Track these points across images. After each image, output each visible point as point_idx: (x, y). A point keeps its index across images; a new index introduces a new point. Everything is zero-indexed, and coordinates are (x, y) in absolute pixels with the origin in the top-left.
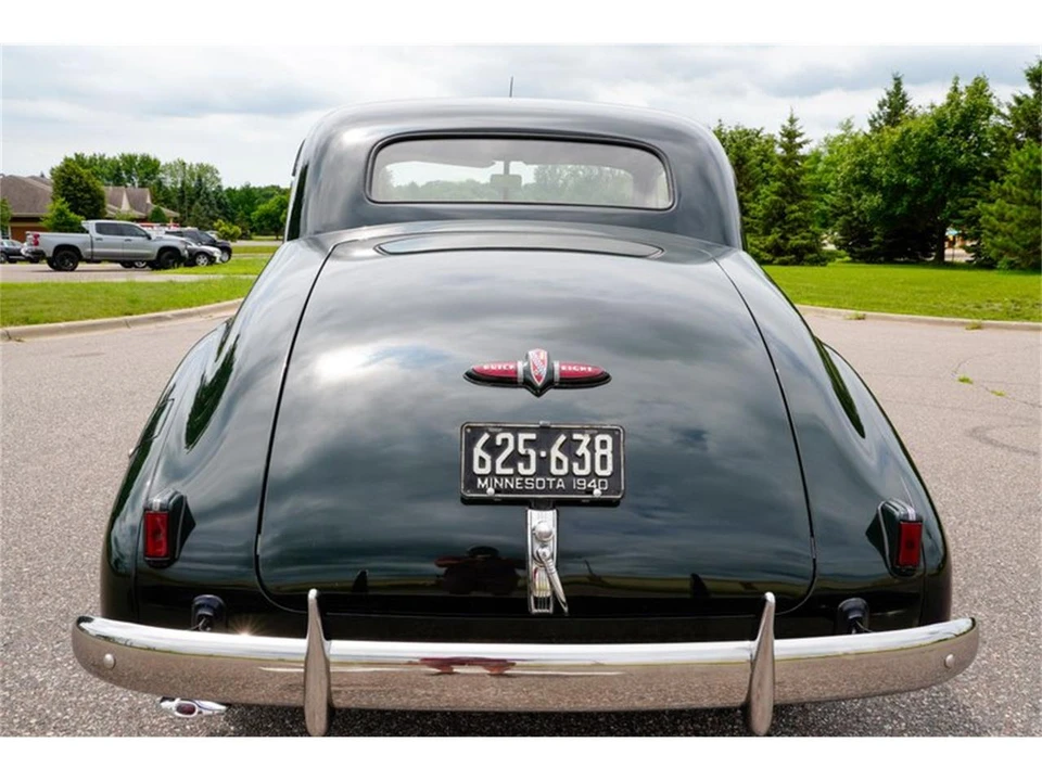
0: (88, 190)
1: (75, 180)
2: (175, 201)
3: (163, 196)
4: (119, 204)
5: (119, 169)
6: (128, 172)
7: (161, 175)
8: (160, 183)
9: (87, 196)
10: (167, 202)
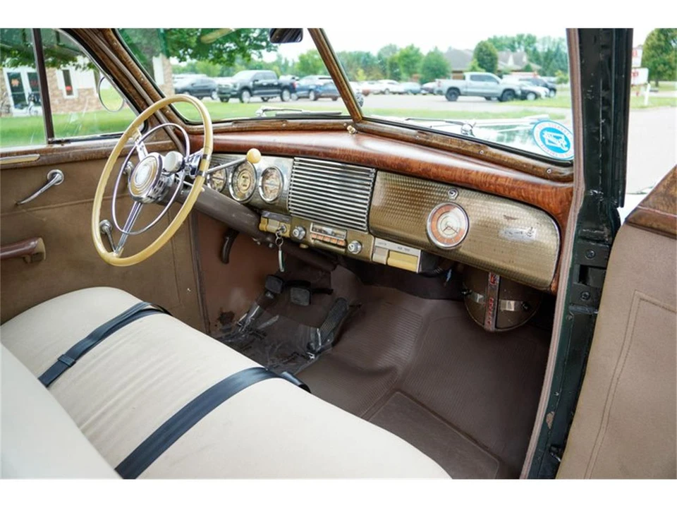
0: (490, 55)
1: (484, 49)
2: (542, 59)
3: (535, 57)
4: (506, 61)
5: (514, 42)
6: (519, 43)
7: (536, 45)
8: (535, 50)
9: (489, 58)
10: (537, 60)
